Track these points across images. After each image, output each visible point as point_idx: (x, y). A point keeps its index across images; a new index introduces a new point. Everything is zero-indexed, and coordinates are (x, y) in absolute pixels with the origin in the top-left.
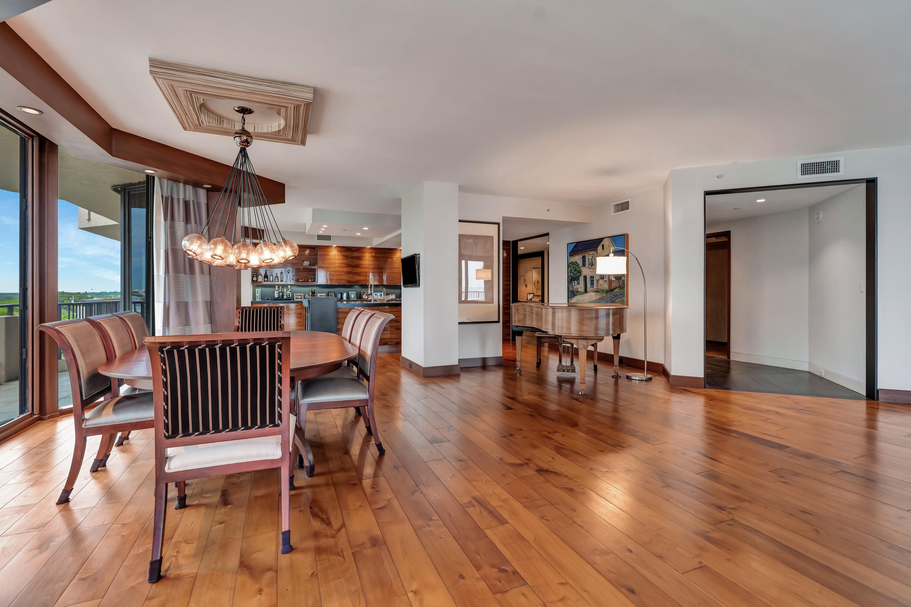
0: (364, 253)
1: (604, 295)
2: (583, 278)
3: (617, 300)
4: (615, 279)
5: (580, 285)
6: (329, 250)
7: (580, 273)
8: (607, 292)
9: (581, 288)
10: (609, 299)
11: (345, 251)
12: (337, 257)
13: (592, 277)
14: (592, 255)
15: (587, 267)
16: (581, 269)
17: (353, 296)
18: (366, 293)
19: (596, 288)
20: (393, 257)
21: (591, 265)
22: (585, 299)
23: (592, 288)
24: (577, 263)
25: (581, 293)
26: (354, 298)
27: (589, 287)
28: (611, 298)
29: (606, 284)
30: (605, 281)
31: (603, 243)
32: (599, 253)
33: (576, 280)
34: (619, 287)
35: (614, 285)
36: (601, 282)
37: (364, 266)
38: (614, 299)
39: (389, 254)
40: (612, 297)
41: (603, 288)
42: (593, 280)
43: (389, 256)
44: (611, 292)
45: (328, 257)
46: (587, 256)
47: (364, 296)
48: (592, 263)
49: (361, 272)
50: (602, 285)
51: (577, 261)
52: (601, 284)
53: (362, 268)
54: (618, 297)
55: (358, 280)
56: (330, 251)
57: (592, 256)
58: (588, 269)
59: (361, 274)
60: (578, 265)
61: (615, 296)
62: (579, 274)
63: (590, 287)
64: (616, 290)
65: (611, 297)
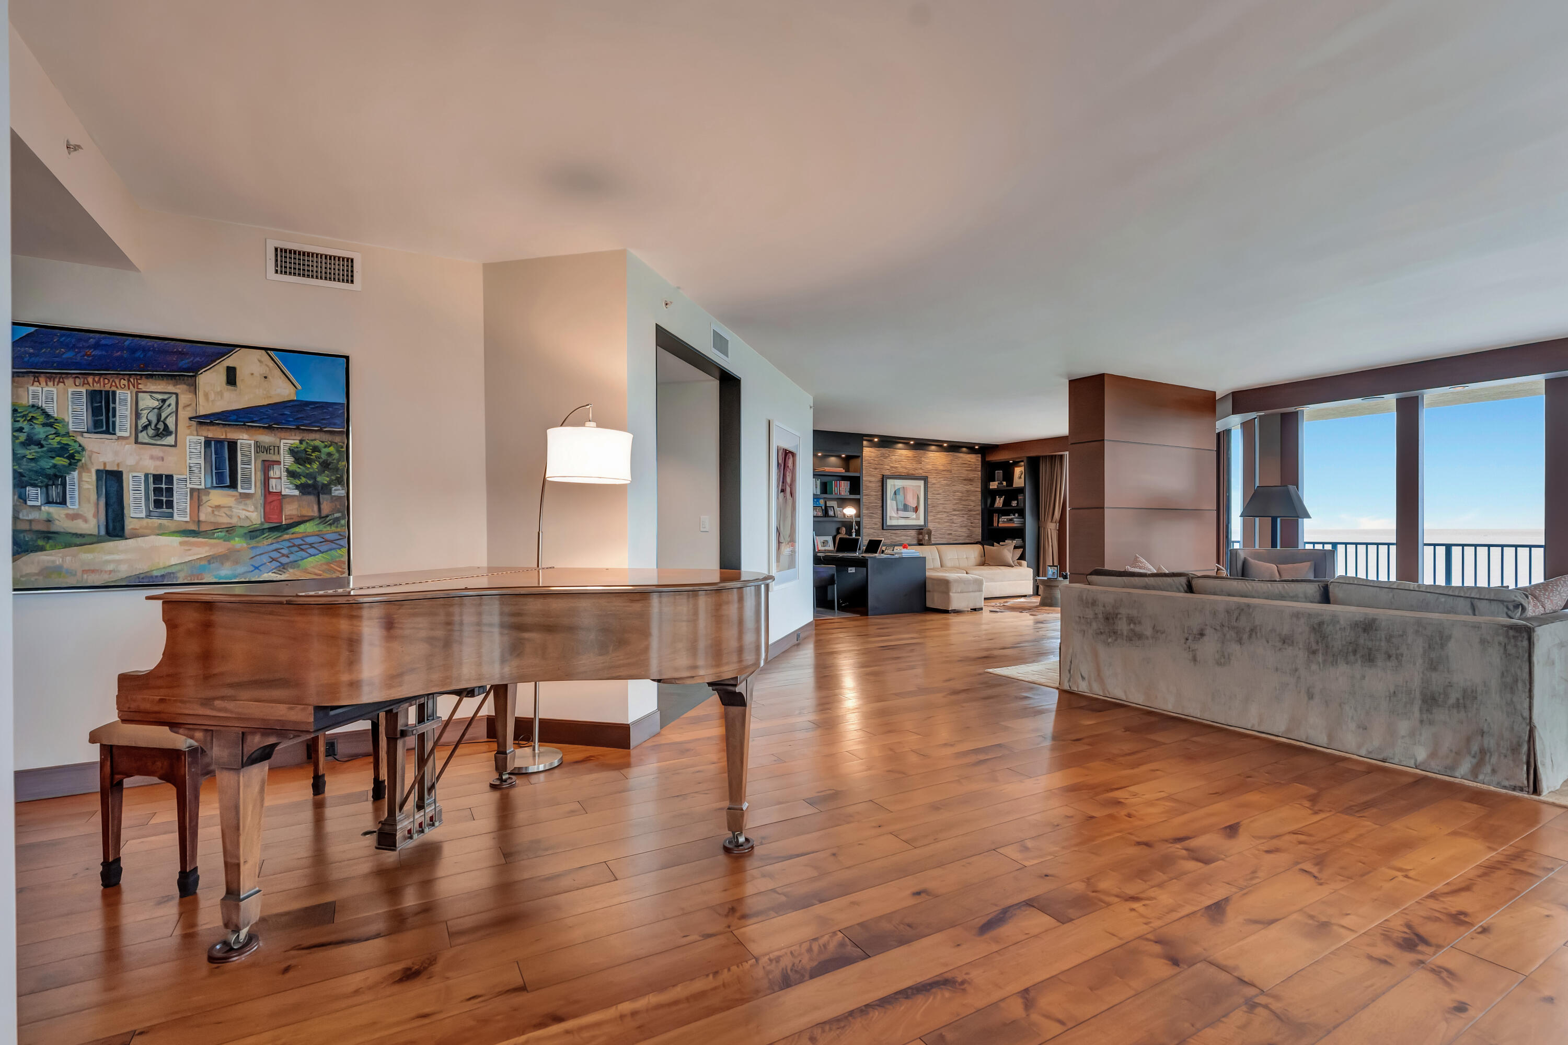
1: (238, 543)
2: (90, 479)
3: (309, 559)
4: (297, 493)
5: (73, 506)
7: (71, 457)
8: (253, 533)
9: (74, 517)
10: (265, 559)
13: (157, 478)
14: (160, 397)
15: (119, 438)
16: (75, 441)
19: (188, 519)
21: (151, 432)
22: (109, 562)
23: (165, 522)
24: (48, 416)
25: (78, 541)
27: (143, 515)
28: (275, 555)
29: (252, 508)
30: (247, 496)
31: (229, 361)
32: (206, 395)
33: (34, 485)
34: (320, 517)
35: (290, 511)
36: (219, 497)
38: (292, 558)
40: (285, 551)
41: (234, 521)
42: (170, 491)
44: (277, 534)
46: (124, 396)
48: (161, 426)
50: (223, 510)
51: (41, 403)
52: (218, 507)
54: (312, 551)
57: (164, 401)
58: (130, 447)
60: (50, 421)
61: (299, 546)
62: (61, 461)
63: (149, 515)
64: (308, 528)
65: (276, 550)
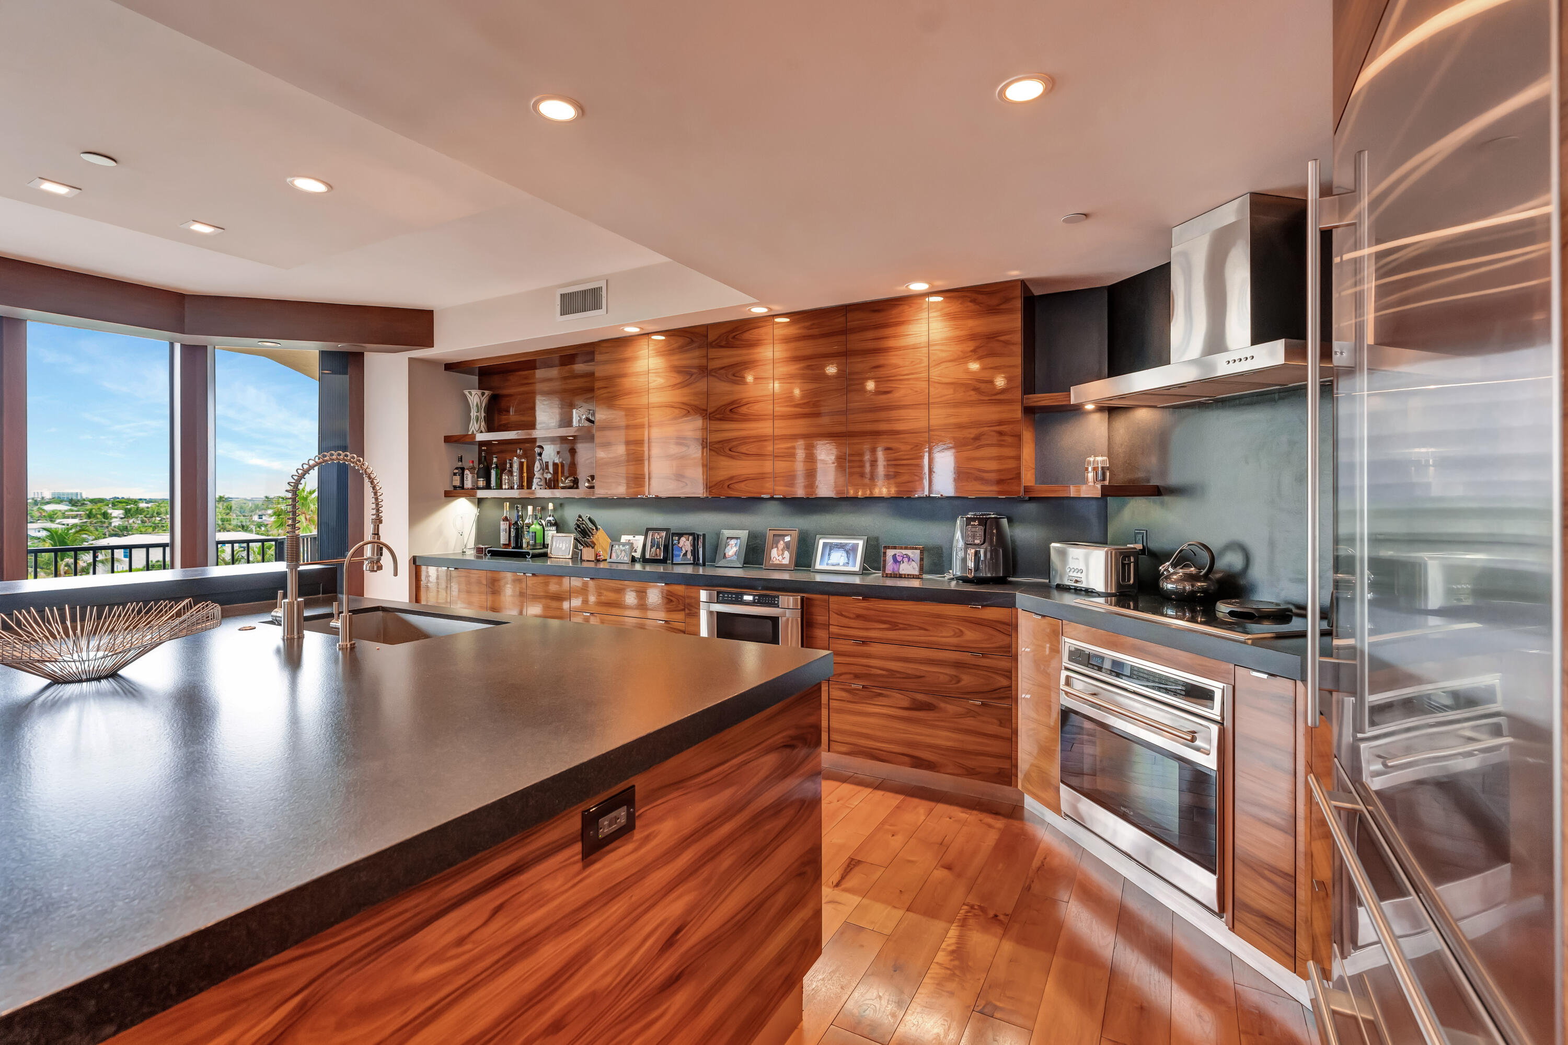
0: (754, 344)
6: (628, 353)
11: (682, 349)
12: (657, 381)
17: (735, 549)
18: (787, 539)
20: (891, 343)
26: (735, 558)
37: (756, 408)
39: (870, 334)
43: (871, 345)
45: (628, 383)
47: (774, 552)
49: (744, 440)
53: (746, 418)
55: (731, 478)
56: (634, 359)
59: (744, 449)
